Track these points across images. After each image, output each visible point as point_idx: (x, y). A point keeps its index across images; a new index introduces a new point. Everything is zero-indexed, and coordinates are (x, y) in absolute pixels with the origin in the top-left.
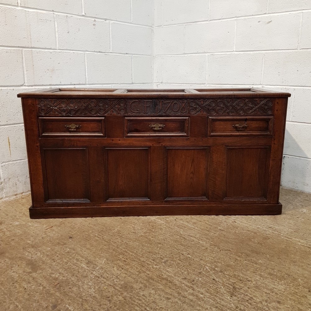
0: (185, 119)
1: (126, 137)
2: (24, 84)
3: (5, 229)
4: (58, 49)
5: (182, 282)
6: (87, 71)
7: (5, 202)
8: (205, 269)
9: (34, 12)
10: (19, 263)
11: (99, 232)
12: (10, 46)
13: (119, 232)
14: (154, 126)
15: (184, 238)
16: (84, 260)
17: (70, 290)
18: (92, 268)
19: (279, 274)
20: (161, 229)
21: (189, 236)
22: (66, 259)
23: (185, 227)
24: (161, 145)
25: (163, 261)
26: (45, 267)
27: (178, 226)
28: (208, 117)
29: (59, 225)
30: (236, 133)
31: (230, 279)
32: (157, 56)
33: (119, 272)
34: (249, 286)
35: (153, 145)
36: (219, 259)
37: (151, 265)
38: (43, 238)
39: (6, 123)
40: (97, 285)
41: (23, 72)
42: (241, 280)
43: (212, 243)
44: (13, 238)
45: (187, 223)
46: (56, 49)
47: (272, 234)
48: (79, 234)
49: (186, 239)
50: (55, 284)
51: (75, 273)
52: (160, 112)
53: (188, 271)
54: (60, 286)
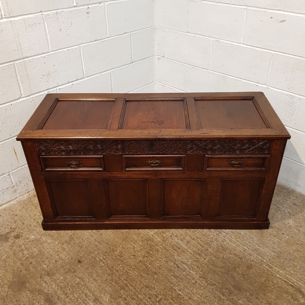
0: (182, 157)
1: (124, 171)
2: (22, 97)
3: (23, 246)
6: (83, 65)
7: (19, 203)
9: (20, 20)
10: (38, 298)
11: (104, 255)
12: (1, 63)
13: (121, 254)
15: (178, 266)
16: (92, 295)
20: (158, 251)
21: (181, 262)
22: (76, 294)
23: (179, 248)
25: (158, 299)
27: (172, 247)
28: (204, 155)
29: (69, 241)
32: (158, 27)
35: (150, 177)
38: (56, 261)
39: (10, 137)
41: (19, 85)
43: (201, 273)
44: (31, 260)
45: (181, 242)
46: (50, 52)
47: (256, 260)
48: (86, 256)
52: (157, 151)
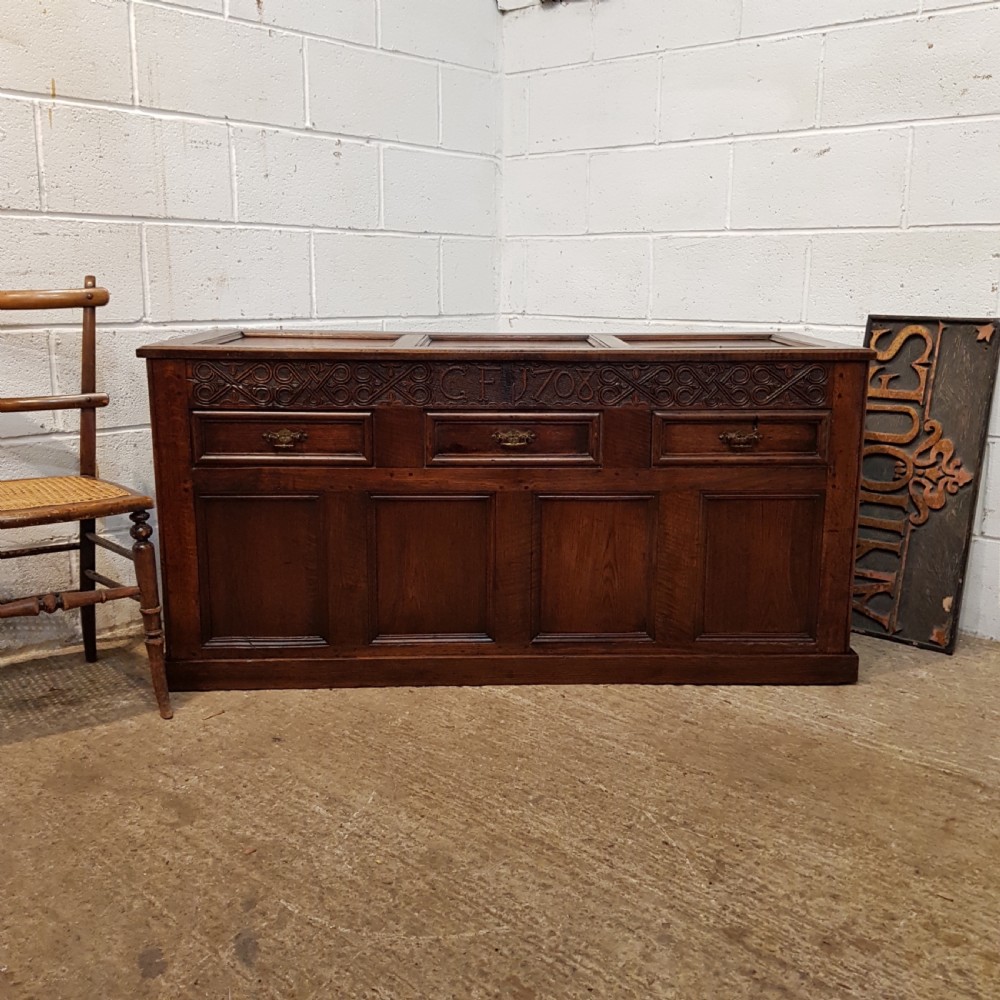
0: (591, 419)
1: (427, 466)
2: (144, 319)
3: (92, 718)
4: (237, 221)
5: (583, 849)
6: (314, 283)
8: (643, 819)
9: (175, 122)
10: (143, 801)
11: (354, 727)
12: (110, 213)
13: (407, 726)
14: (506, 435)
15: (587, 742)
16: (318, 794)
17: (287, 866)
18: (342, 814)
19: (839, 833)
20: (523, 719)
21: (598, 736)
22: (268, 793)
23: (588, 714)
24: (523, 489)
25: (531, 797)
26: (213, 811)
27: (568, 712)
28: (653, 414)
29: (241, 707)
30: (729, 456)
31: (708, 841)
32: (509, 239)
33: (414, 825)
34: (759, 858)
35: (501, 487)
36: (681, 794)
37: (497, 807)
38: (200, 740)
40: (356, 854)
41: (143, 284)
42: (738, 846)
43: (662, 754)
44: (118, 741)
45: (595, 704)
46: (233, 223)
47: (827, 733)
48: (297, 730)
49: (592, 745)
50: (247, 852)
51: (295, 826)
52: (521, 398)
53: (597, 822)
54: (260, 857)
